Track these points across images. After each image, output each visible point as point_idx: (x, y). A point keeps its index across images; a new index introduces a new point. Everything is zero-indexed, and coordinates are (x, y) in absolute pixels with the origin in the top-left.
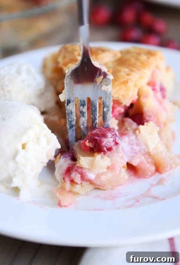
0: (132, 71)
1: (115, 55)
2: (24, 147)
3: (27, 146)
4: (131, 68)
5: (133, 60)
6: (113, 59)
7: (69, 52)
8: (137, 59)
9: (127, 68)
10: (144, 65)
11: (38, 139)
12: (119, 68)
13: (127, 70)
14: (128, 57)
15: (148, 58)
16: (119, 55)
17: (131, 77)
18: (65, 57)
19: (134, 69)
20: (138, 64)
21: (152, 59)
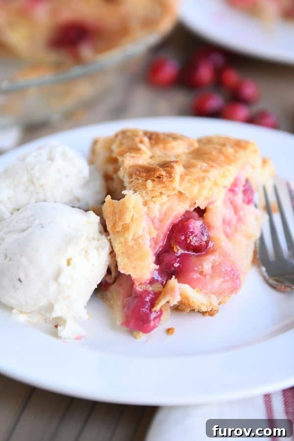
0: (212, 167)
1: (191, 145)
2: (69, 263)
3: (72, 262)
4: (211, 162)
5: (215, 153)
6: (186, 151)
7: (128, 137)
8: (221, 152)
9: (206, 163)
10: (229, 160)
11: (86, 252)
12: (194, 161)
13: (205, 165)
14: (208, 148)
15: (236, 152)
16: (196, 145)
17: (209, 174)
18: (121, 144)
19: (215, 165)
20: (222, 158)
21: (241, 153)
